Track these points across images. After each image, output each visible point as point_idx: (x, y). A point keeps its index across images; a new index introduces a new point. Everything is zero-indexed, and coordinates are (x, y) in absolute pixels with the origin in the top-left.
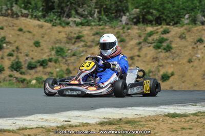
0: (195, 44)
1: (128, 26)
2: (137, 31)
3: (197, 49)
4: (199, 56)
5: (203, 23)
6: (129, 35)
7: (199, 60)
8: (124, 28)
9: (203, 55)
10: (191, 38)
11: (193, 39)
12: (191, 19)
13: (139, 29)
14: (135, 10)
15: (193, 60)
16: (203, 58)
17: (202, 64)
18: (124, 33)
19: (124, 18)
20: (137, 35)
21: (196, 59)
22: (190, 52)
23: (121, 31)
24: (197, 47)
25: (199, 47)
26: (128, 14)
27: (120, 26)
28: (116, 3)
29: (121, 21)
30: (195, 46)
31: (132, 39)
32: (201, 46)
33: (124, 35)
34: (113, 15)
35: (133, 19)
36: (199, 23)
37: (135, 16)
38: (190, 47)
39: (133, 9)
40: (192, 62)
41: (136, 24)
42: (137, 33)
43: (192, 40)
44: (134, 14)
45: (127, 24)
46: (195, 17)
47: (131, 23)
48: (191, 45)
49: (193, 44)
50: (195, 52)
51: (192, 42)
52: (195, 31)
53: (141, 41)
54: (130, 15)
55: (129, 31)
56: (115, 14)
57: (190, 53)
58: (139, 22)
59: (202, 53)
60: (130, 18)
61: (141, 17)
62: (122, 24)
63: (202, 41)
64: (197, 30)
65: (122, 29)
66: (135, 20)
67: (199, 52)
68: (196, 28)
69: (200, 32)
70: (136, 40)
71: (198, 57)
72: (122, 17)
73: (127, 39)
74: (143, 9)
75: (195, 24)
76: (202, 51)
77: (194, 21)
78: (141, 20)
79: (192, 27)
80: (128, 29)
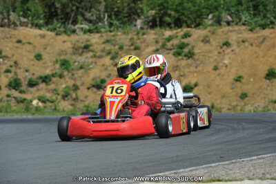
0: (221, 48)
1: (143, 31)
2: (154, 36)
3: (223, 53)
4: (226, 62)
5: (228, 24)
6: (145, 41)
7: (226, 66)
8: (138, 34)
9: (230, 61)
10: (216, 41)
11: (218, 42)
12: (215, 19)
13: (156, 34)
14: (150, 12)
15: (219, 67)
16: (230, 64)
17: (230, 72)
18: (139, 39)
19: (139, 22)
20: (154, 41)
21: (222, 66)
22: (216, 57)
23: (135, 37)
24: (224, 51)
25: (226, 52)
26: (142, 17)
27: (134, 31)
28: (129, 5)
29: (135, 25)
30: (221, 51)
31: (148, 46)
32: (228, 50)
33: (138, 41)
34: (126, 19)
35: (149, 22)
36: (225, 24)
37: (151, 18)
38: (216, 53)
39: (148, 11)
40: (218, 69)
41: (152, 27)
42: (154, 39)
43: (218, 44)
44: (149, 17)
45: (142, 28)
46: (220, 17)
47: (146, 27)
48: (216, 50)
49: (219, 48)
50: (222, 57)
51: (218, 46)
52: (220, 33)
53: (159, 47)
54: (145, 18)
55: (145, 36)
57: (216, 59)
58: (156, 26)
59: (230, 58)
60: (145, 21)
61: (158, 19)
62: (137, 29)
63: (229, 45)
64: (223, 32)
65: (136, 35)
66: (151, 24)
67: (226, 57)
68: (222, 30)
69: (226, 34)
70: (152, 46)
71: (224, 64)
72: (136, 20)
73: (142, 46)
74: (160, 10)
75: (220, 25)
76: (230, 55)
77: (218, 22)
78: (158, 23)
79: (217, 29)
80: (144, 34)
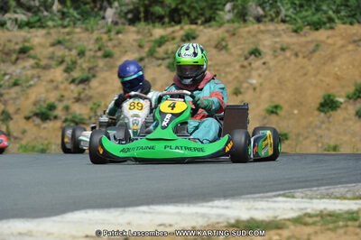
0: (246, 59)
1: (117, 28)
2: (135, 36)
3: (249, 68)
4: (254, 81)
5: (259, 19)
6: (120, 43)
7: (255, 89)
8: (109, 31)
9: (261, 80)
10: (237, 48)
11: (241, 49)
12: (235, 11)
13: (138, 32)
15: (242, 90)
16: (261, 85)
17: (259, 98)
18: (111, 40)
19: (110, 13)
20: (135, 44)
21: (248, 88)
22: (237, 74)
23: (105, 37)
24: (250, 64)
25: (253, 65)
26: (116, 4)
27: (103, 28)
29: (104, 18)
30: (246, 63)
31: (126, 51)
32: (257, 63)
33: (110, 44)
34: (88, 6)
35: (126, 13)
36: (251, 19)
37: (131, 7)
38: (237, 67)
40: (240, 93)
41: (132, 22)
42: (135, 40)
43: (240, 52)
44: (127, 4)
45: (116, 23)
46: (244, 8)
47: (123, 20)
48: (238, 61)
49: (243, 59)
50: (247, 74)
51: (240, 56)
52: (244, 35)
53: (144, 55)
54: (121, 5)
55: (120, 36)
56: (92, 5)
57: (236, 77)
58: (139, 20)
59: (260, 76)
60: (121, 11)
61: (142, 9)
62: (107, 23)
63: (260, 54)
64: (249, 32)
65: (106, 33)
66: (130, 16)
67: (255, 73)
68: (247, 29)
69: (254, 36)
70: (133, 53)
71: (251, 84)
72: (105, 10)
73: (116, 52)
75: (245, 21)
76: (260, 71)
77: (242, 16)
78: (142, 15)
79: (240, 27)
80: (118, 33)
